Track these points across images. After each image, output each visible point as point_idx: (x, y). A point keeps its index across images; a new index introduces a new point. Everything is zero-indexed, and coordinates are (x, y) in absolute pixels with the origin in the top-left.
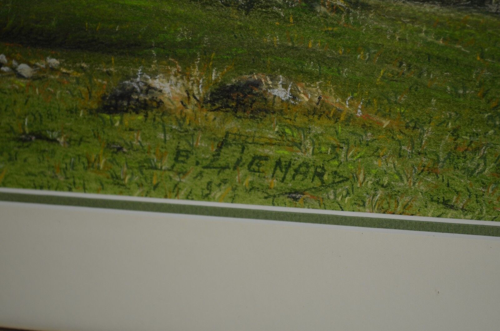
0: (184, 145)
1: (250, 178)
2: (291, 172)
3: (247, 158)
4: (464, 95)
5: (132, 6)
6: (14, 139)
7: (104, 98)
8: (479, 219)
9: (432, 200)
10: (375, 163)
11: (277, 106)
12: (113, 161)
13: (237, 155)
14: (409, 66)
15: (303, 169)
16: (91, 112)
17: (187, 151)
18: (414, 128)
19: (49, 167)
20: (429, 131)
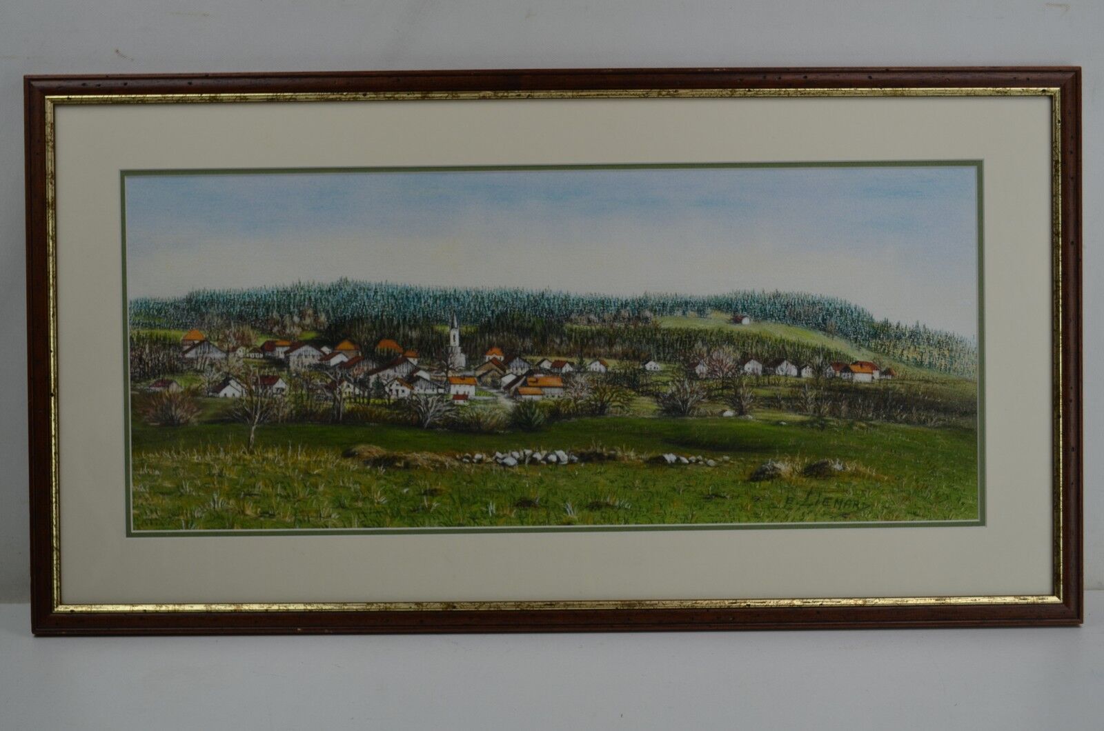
0: (791, 495)
1: (823, 510)
2: (843, 505)
3: (822, 499)
4: (920, 463)
5: (767, 430)
6: (703, 498)
7: (751, 474)
8: (930, 520)
9: (908, 513)
10: (882, 497)
11: (837, 473)
12: (754, 506)
13: (817, 498)
14: (895, 451)
15: (848, 503)
16: (744, 481)
17: (792, 498)
18: (899, 479)
19: (721, 511)
20: (905, 480)
